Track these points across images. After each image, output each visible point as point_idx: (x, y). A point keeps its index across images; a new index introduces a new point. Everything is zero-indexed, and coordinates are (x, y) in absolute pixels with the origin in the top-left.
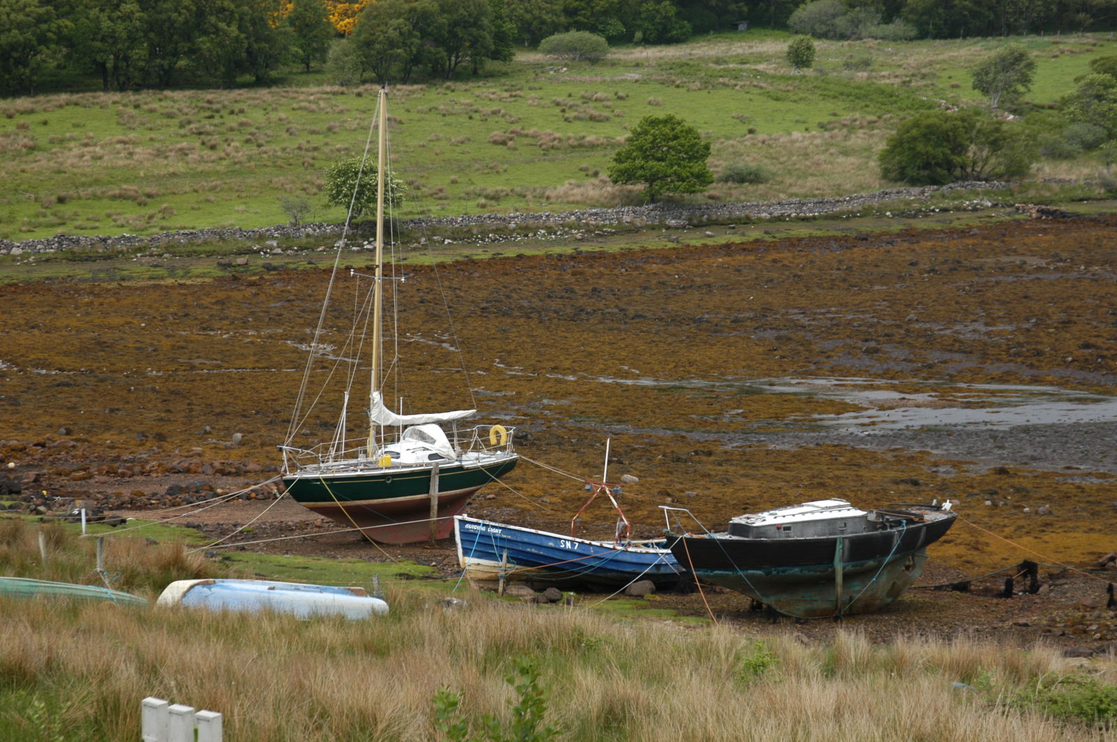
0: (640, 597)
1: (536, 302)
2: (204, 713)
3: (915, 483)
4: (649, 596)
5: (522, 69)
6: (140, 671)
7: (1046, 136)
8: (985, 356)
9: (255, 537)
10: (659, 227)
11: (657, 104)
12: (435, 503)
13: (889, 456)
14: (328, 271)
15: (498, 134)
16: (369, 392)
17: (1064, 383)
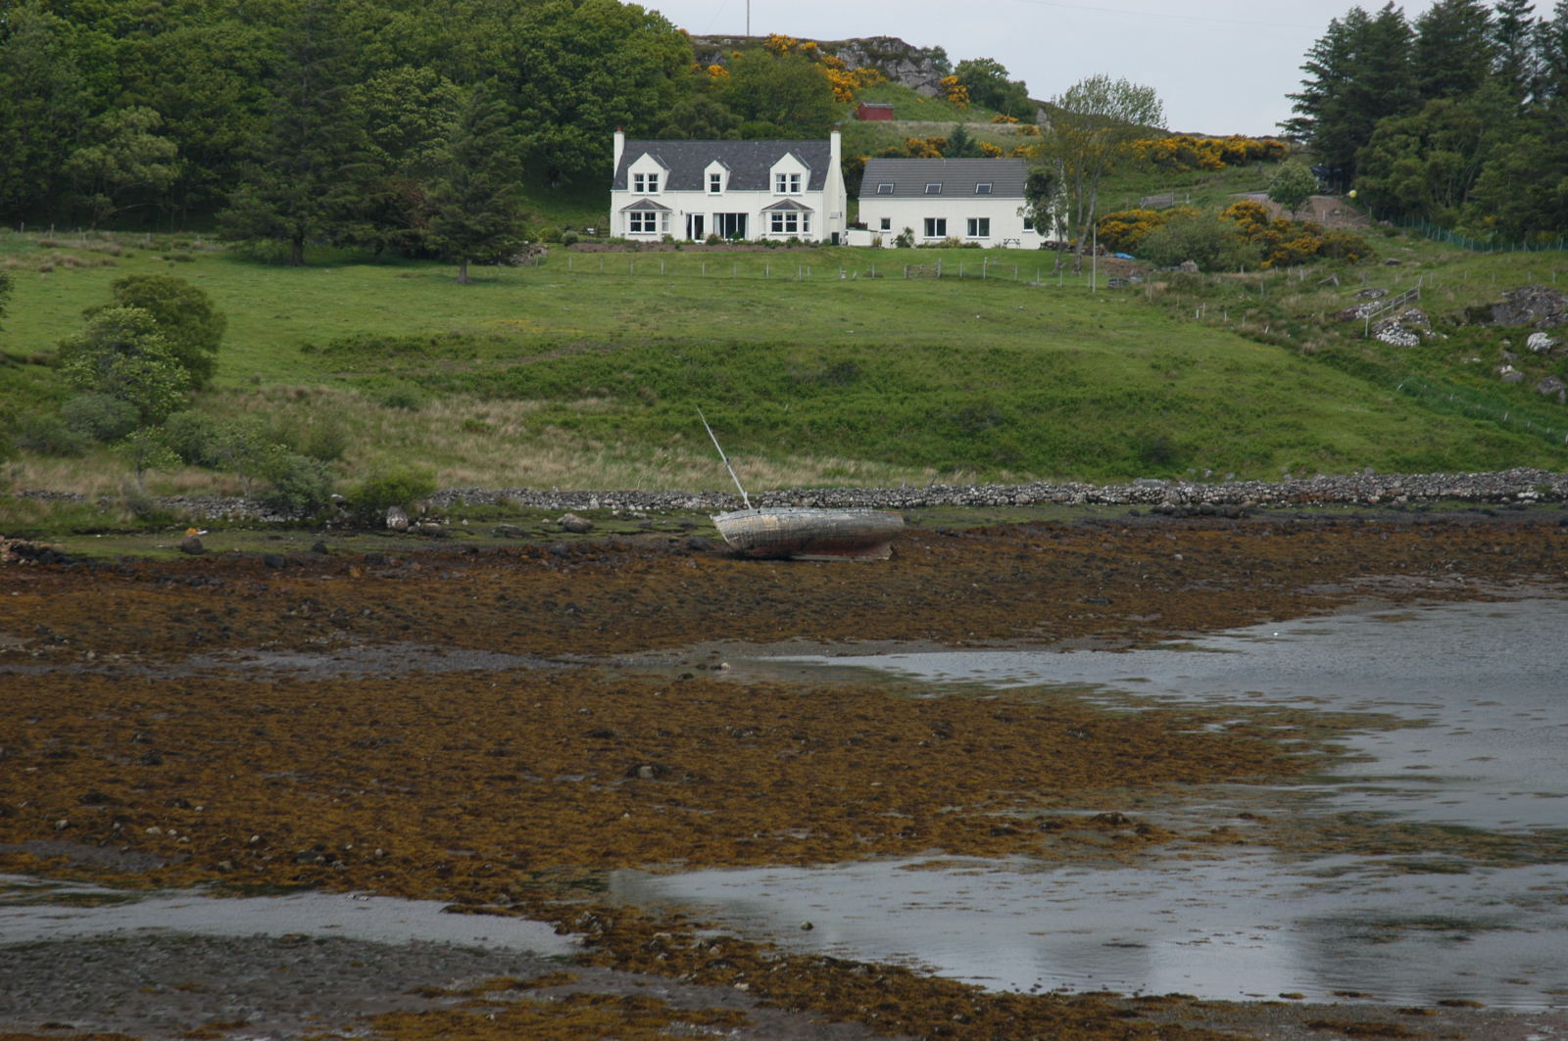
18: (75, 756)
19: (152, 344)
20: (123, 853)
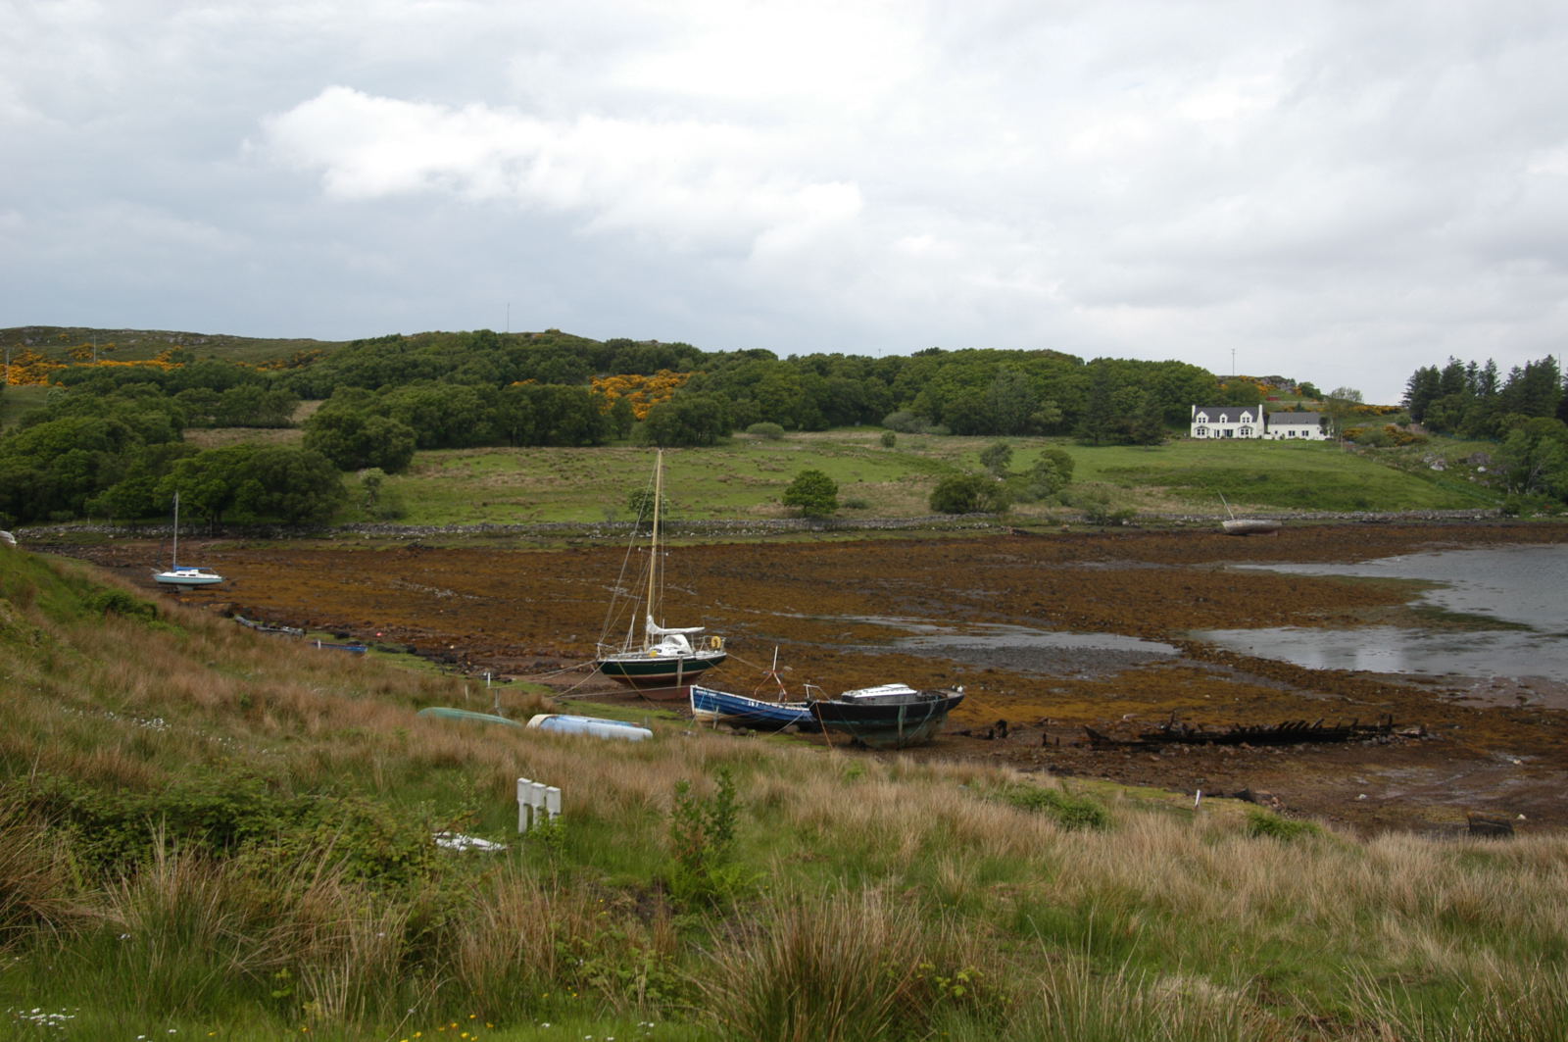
0: (791, 734)
1: (740, 570)
2: (551, 788)
3: (943, 676)
4: (796, 734)
5: (736, 442)
6: (517, 763)
7: (1020, 491)
8: (983, 608)
9: (580, 692)
10: (810, 530)
11: (810, 464)
12: (680, 678)
13: (930, 661)
14: (627, 548)
15: (722, 476)
16: (646, 615)
17: (1024, 624)
18: (1031, 592)
20: (1045, 620)
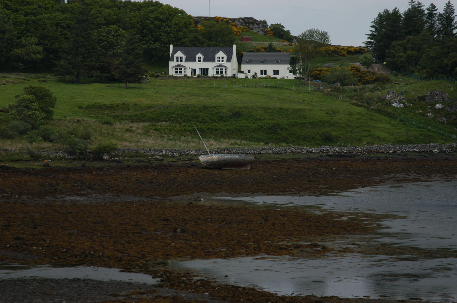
18: (12, 226)
19: (35, 106)
20: (26, 254)
